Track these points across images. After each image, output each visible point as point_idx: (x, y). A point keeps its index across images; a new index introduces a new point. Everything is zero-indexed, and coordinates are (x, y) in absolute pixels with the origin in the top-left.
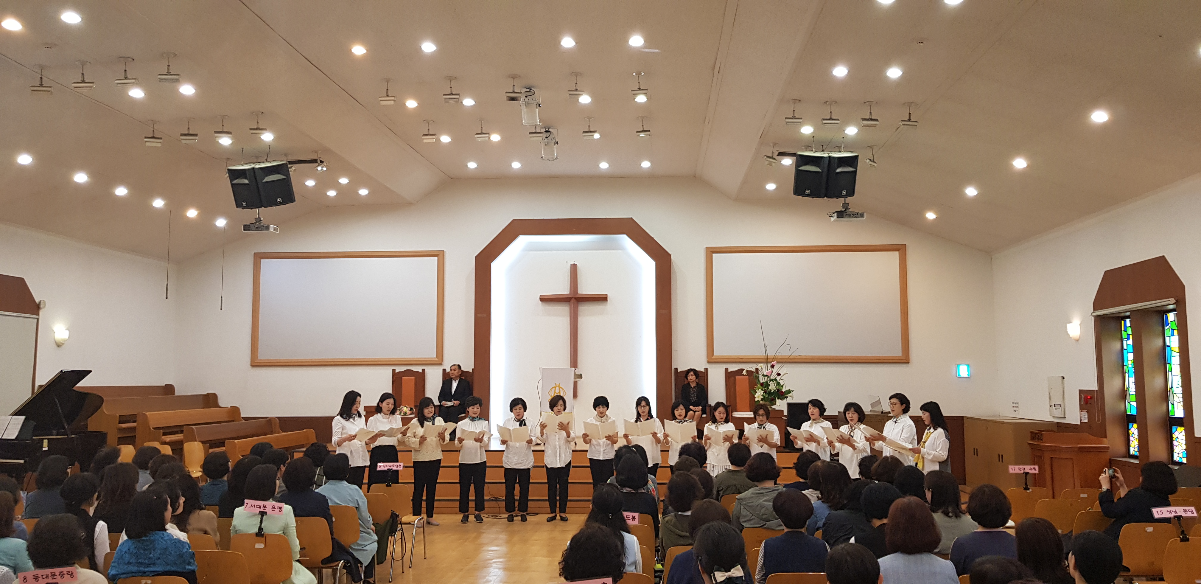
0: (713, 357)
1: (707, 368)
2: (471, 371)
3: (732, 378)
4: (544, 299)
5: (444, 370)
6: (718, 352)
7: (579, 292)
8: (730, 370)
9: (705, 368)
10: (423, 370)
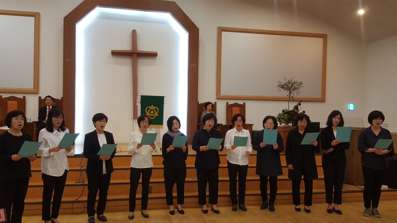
0: (220, 96)
1: (216, 102)
2: (60, 99)
3: (231, 108)
4: (115, 53)
5: (40, 98)
6: (223, 93)
7: (138, 50)
8: (229, 104)
9: (215, 102)
10: (24, 97)
